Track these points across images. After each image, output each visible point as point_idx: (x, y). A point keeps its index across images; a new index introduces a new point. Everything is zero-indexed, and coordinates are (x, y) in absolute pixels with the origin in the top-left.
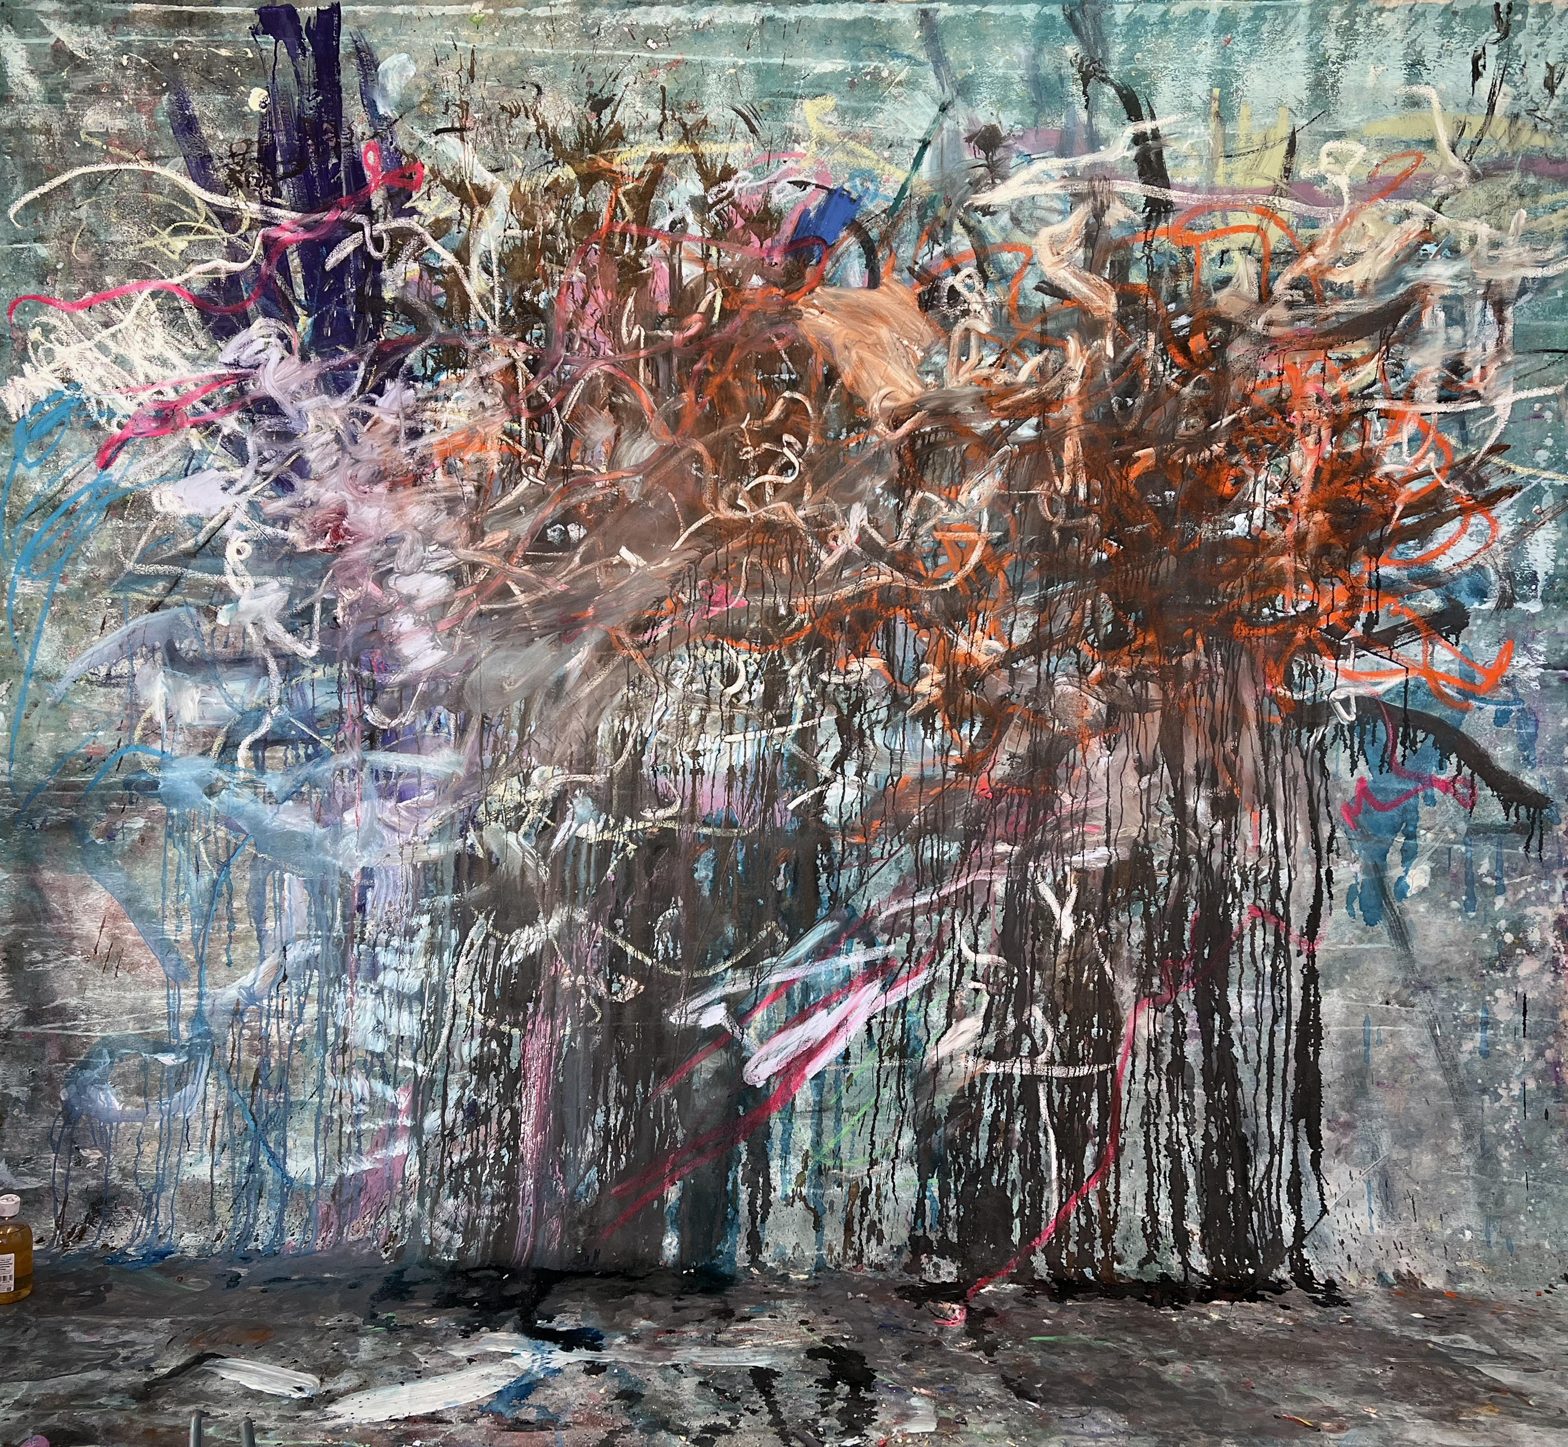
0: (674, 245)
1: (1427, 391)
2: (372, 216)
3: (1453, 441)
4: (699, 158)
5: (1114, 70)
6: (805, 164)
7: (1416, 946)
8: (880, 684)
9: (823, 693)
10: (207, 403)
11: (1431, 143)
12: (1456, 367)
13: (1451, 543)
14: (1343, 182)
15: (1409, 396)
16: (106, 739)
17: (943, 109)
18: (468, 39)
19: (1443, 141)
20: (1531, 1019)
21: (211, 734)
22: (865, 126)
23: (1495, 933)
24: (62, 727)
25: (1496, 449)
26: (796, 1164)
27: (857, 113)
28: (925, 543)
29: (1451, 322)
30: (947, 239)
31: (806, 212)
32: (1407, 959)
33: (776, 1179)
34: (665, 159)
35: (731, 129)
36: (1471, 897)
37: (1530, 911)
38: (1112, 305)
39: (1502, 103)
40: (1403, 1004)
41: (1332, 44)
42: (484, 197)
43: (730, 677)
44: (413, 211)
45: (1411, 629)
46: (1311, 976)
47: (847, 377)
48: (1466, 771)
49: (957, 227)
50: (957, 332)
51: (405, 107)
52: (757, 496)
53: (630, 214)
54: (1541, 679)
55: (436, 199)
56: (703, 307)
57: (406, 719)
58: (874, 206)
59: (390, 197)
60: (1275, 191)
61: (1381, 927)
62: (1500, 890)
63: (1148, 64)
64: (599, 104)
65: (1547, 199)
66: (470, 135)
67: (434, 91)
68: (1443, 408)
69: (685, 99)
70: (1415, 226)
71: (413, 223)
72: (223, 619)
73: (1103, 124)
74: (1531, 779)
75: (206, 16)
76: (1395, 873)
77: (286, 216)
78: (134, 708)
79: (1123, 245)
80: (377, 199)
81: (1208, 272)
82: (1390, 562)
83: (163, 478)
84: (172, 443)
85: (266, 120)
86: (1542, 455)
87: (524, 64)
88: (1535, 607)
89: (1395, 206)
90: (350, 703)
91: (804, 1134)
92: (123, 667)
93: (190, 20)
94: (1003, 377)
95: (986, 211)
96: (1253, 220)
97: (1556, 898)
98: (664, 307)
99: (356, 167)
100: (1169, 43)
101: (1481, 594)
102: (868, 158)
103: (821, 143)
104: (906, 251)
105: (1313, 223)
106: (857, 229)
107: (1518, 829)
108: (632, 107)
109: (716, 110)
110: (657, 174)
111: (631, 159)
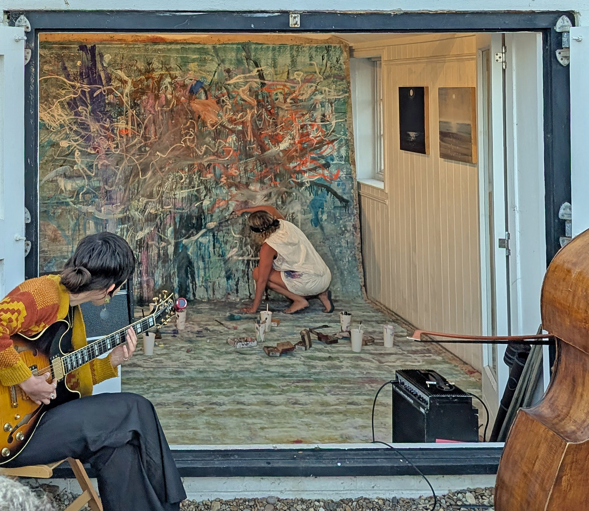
0: (166, 91)
1: (318, 120)
2: (103, 86)
3: (324, 130)
4: (170, 74)
5: (252, 58)
6: (191, 75)
7: (325, 231)
8: (213, 179)
9: (201, 182)
11: (315, 72)
12: (324, 115)
13: (326, 150)
14: (299, 80)
15: (315, 121)
16: (52, 193)
17: (219, 65)
18: (122, 51)
19: (318, 72)
20: (349, 245)
21: (74, 192)
22: (203, 68)
23: (341, 228)
24: (43, 191)
25: (333, 131)
26: (201, 279)
27: (202, 66)
28: (220, 150)
29: (322, 107)
30: (221, 90)
31: (192, 85)
32: (324, 234)
33: (197, 282)
34: (163, 74)
35: (176, 68)
36: (335, 221)
37: (347, 223)
38: (256, 103)
39: (328, 65)
40: (324, 243)
41: (295, 53)
42: (126, 82)
43: (181, 178)
44: (111, 85)
45: (319, 167)
47: (202, 117)
48: (332, 195)
49: (223, 88)
50: (224, 108)
51: (109, 64)
52: (185, 141)
53: (156, 85)
54: (345, 177)
55: (116, 83)
56: (172, 103)
57: (114, 188)
58: (206, 84)
59: (107, 82)
60: (286, 81)
61: (318, 227)
62: (341, 219)
63: (259, 57)
64: (149, 64)
65: (338, 83)
66: (123, 70)
67: (115, 61)
68: (322, 123)
69: (167, 62)
70: (314, 88)
71: (112, 87)
72: (75, 168)
73: (251, 68)
74: (345, 197)
75: (68, 47)
76: (320, 216)
77: (86, 86)
78: (58, 187)
79: (256, 91)
80: (104, 82)
81: (274, 97)
82: (314, 153)
83: (62, 139)
85: (81, 67)
86: (342, 133)
87: (133, 56)
88: (343, 163)
89: (310, 84)
90: (102, 185)
91: (202, 273)
92: (55, 179)
93: (65, 48)
94: (234, 117)
95: (229, 85)
96: (282, 87)
97: (352, 221)
98: (164, 103)
99: (100, 76)
100: (263, 53)
101: (332, 160)
102: (204, 74)
103: (195, 71)
104: (213, 92)
105: (294, 87)
106: (203, 88)
107: (343, 207)
108: (156, 64)
109: (173, 65)
110: (161, 77)
111: (156, 74)
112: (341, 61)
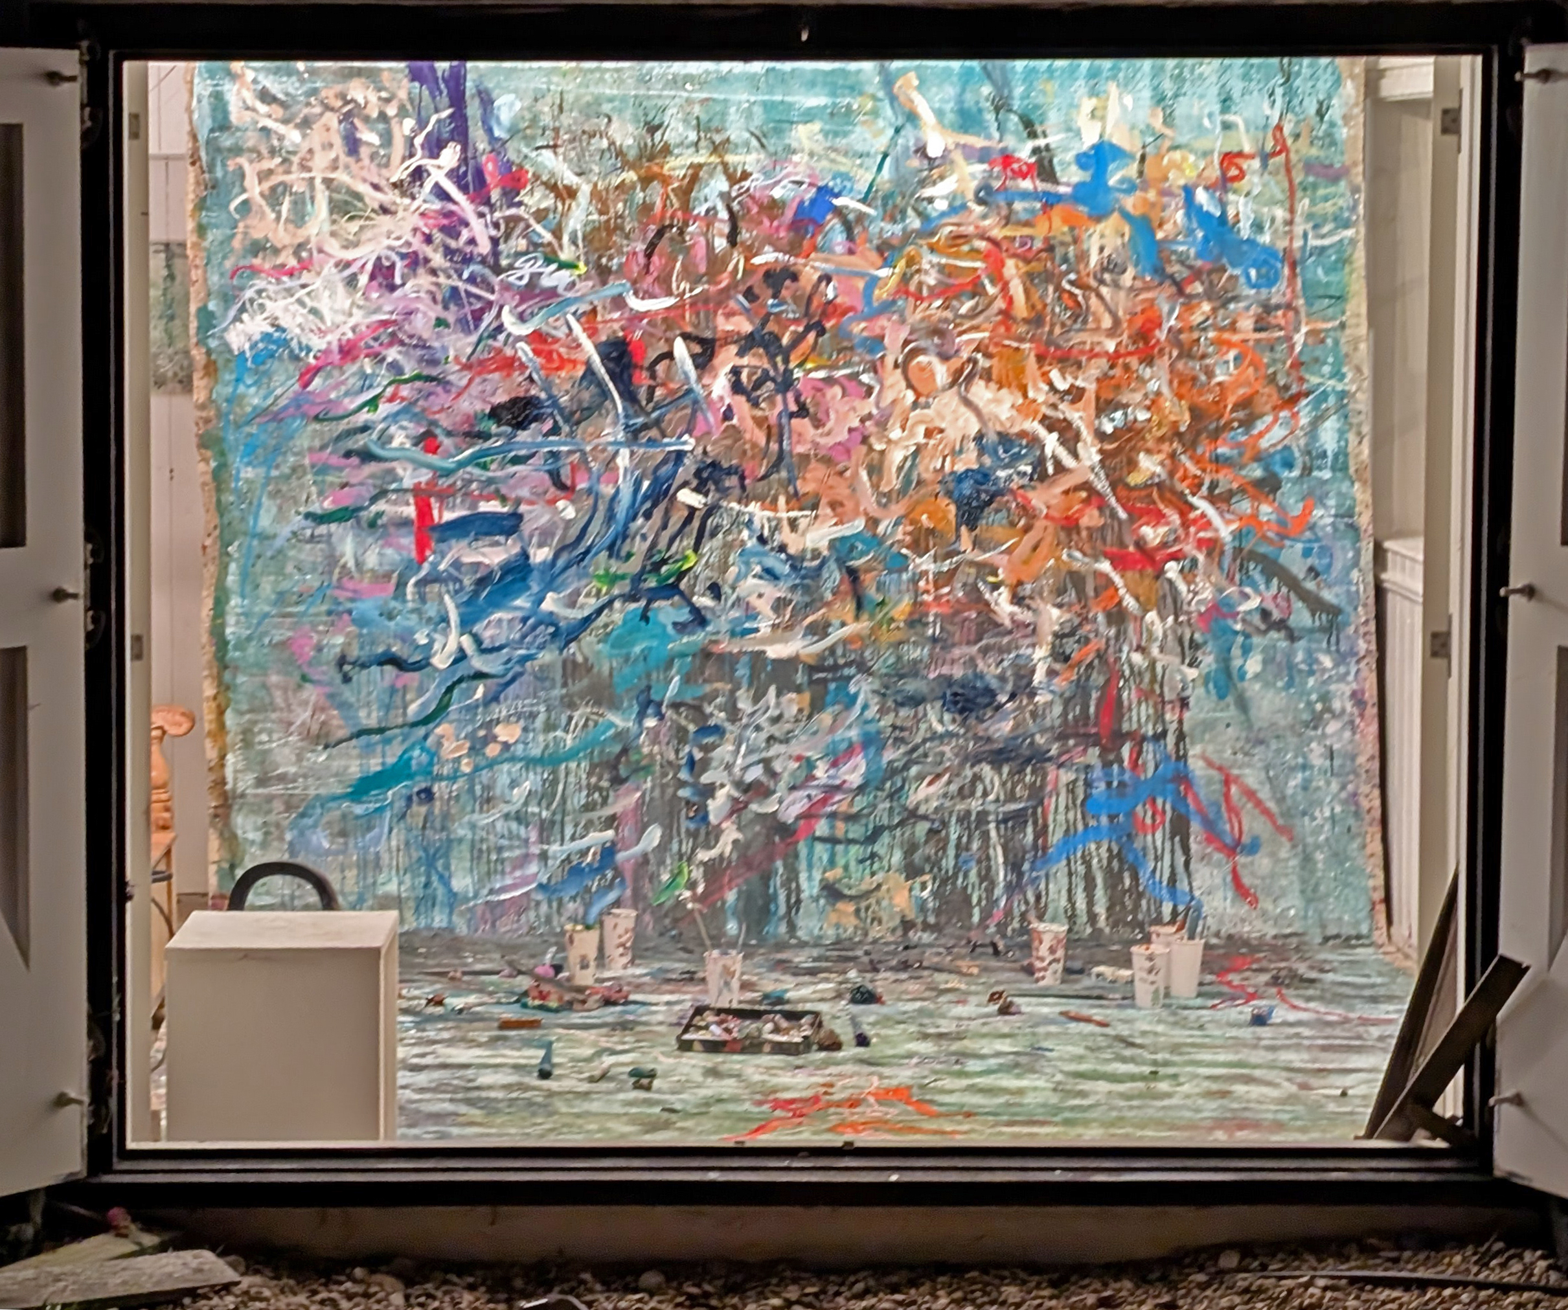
0: (709, 225)
1: (1246, 324)
2: (492, 207)
3: (1264, 359)
4: (725, 165)
5: (1016, 104)
6: (800, 169)
7: (1253, 712)
10: (376, 339)
12: (1266, 308)
13: (1268, 429)
15: (1233, 327)
17: (897, 131)
18: (558, 84)
20: (1337, 762)
21: (387, 576)
22: (841, 142)
23: (1309, 704)
24: (280, 572)
25: (1296, 364)
27: (836, 134)
30: (903, 219)
31: (802, 202)
32: (1248, 724)
34: (700, 166)
35: (747, 144)
36: (1291, 678)
37: (1333, 687)
40: (1246, 754)
41: (1168, 87)
42: (572, 193)
44: (520, 204)
45: (1242, 490)
46: (1181, 736)
48: (1284, 590)
49: (910, 212)
50: (913, 285)
51: (514, 131)
53: (676, 205)
54: (1333, 524)
55: (538, 195)
56: (731, 267)
58: (850, 197)
59: (505, 194)
62: (1311, 673)
63: (1040, 100)
64: (652, 129)
65: (1321, 192)
66: (560, 150)
67: (534, 120)
68: (1258, 336)
69: (715, 124)
71: (521, 211)
73: (1012, 140)
74: (1328, 596)
76: (1237, 663)
78: (332, 559)
80: (495, 195)
82: (1225, 442)
84: (351, 369)
86: (1326, 369)
87: (598, 101)
88: (1326, 474)
94: (946, 316)
95: (930, 200)
97: (1351, 678)
98: (703, 268)
101: (1289, 465)
102: (845, 164)
103: (811, 154)
104: (874, 229)
106: (838, 213)
107: (1322, 629)
108: (676, 131)
109: (736, 132)
110: (695, 176)
111: (677, 166)
112: (1335, 113)
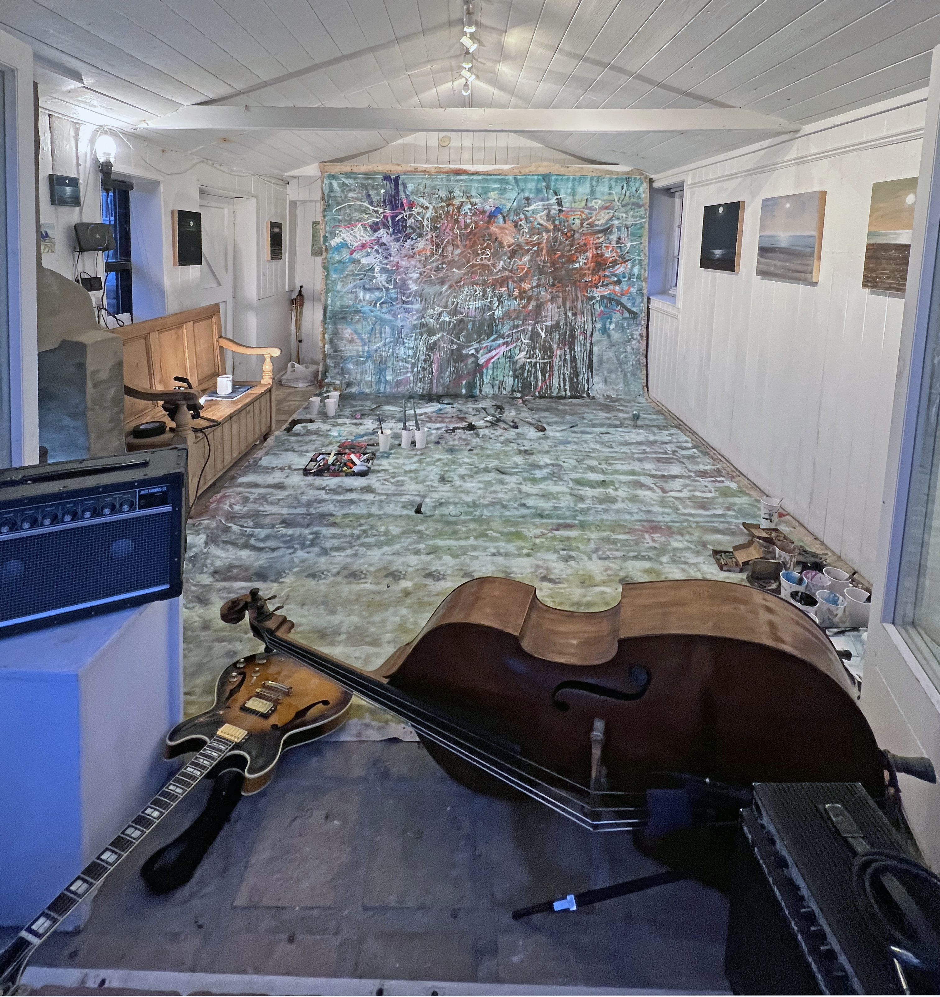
0: (465, 216)
1: (614, 243)
2: (405, 211)
3: (619, 251)
4: (470, 202)
5: (552, 187)
6: (491, 203)
7: (612, 338)
8: (506, 293)
9: (494, 294)
10: (372, 244)
11: (614, 201)
12: (619, 238)
13: (619, 269)
14: (597, 207)
15: (610, 243)
16: (351, 303)
17: (519, 194)
18: (425, 181)
19: (616, 200)
20: (634, 351)
21: (372, 302)
22: (503, 196)
23: (627, 336)
25: (627, 253)
27: (502, 194)
28: (515, 267)
29: (618, 231)
30: (520, 216)
31: (492, 211)
32: (610, 341)
34: (463, 202)
35: (477, 197)
36: (623, 330)
37: (634, 332)
38: (552, 227)
39: (627, 194)
40: (609, 348)
41: (594, 184)
42: (428, 208)
43: (476, 291)
44: (413, 210)
45: (611, 283)
46: (591, 344)
47: (499, 239)
48: (622, 308)
49: (522, 214)
50: (521, 231)
51: (412, 193)
52: (481, 259)
53: (457, 211)
54: (636, 292)
55: (418, 208)
56: (471, 227)
57: (410, 299)
58: (505, 210)
59: (409, 208)
60: (584, 208)
62: (628, 329)
63: (559, 187)
64: (451, 192)
65: (636, 210)
66: (425, 198)
67: (418, 190)
68: (617, 245)
69: (468, 192)
70: (611, 215)
71: (413, 212)
72: (374, 282)
73: (550, 196)
74: (634, 310)
75: (373, 177)
76: (608, 326)
77: (388, 211)
78: (356, 297)
79: (554, 217)
80: (406, 208)
81: (571, 222)
82: (607, 272)
83: (363, 257)
84: (365, 251)
85: (385, 195)
86: (636, 254)
87: (436, 185)
88: (635, 280)
89: (607, 211)
90: (399, 296)
91: (490, 373)
92: (355, 290)
93: (370, 178)
94: (530, 239)
95: (527, 211)
96: (579, 213)
97: (639, 330)
98: (463, 227)
99: (402, 203)
100: (563, 183)
101: (624, 277)
102: (504, 202)
103: (495, 199)
104: (511, 218)
105: (591, 214)
106: (502, 214)
107: (631, 318)
108: (457, 193)
109: (474, 194)
110: (462, 204)
111: (457, 202)
112: (641, 190)
